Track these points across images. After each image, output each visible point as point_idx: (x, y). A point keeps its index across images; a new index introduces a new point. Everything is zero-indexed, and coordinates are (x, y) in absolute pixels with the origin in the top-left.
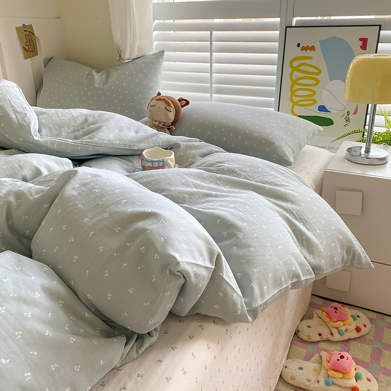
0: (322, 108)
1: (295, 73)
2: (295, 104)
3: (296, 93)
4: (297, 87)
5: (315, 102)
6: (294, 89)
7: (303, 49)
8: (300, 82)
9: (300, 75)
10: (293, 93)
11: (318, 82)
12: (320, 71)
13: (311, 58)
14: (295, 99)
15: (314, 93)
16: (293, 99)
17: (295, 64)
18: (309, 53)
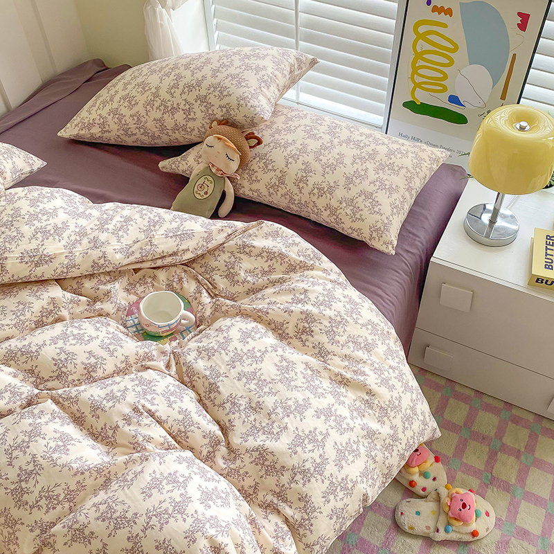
0: (454, 99)
1: (420, 41)
2: (417, 85)
3: (421, 71)
4: (421, 63)
5: (445, 89)
6: (417, 65)
7: (435, 9)
8: (426, 56)
9: (428, 47)
10: (415, 70)
11: (452, 62)
12: (456, 48)
13: (445, 26)
14: (418, 79)
15: (445, 77)
16: (415, 78)
17: (421, 30)
18: (442, 18)
